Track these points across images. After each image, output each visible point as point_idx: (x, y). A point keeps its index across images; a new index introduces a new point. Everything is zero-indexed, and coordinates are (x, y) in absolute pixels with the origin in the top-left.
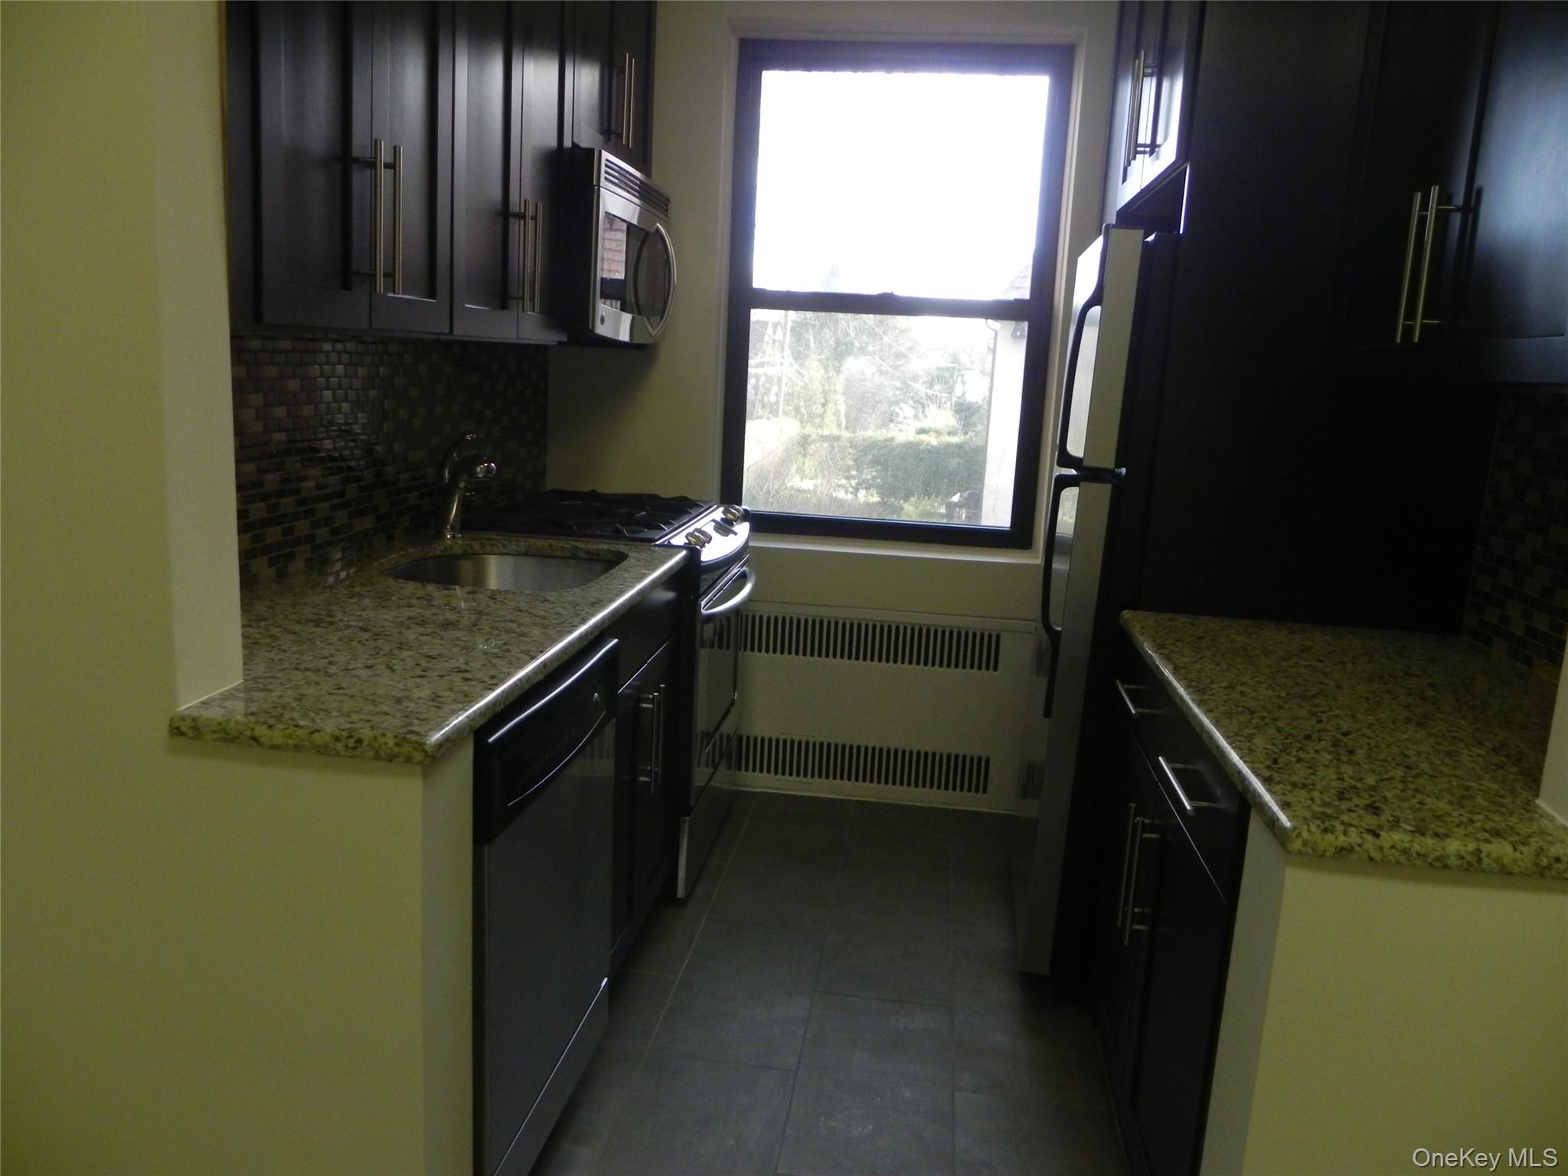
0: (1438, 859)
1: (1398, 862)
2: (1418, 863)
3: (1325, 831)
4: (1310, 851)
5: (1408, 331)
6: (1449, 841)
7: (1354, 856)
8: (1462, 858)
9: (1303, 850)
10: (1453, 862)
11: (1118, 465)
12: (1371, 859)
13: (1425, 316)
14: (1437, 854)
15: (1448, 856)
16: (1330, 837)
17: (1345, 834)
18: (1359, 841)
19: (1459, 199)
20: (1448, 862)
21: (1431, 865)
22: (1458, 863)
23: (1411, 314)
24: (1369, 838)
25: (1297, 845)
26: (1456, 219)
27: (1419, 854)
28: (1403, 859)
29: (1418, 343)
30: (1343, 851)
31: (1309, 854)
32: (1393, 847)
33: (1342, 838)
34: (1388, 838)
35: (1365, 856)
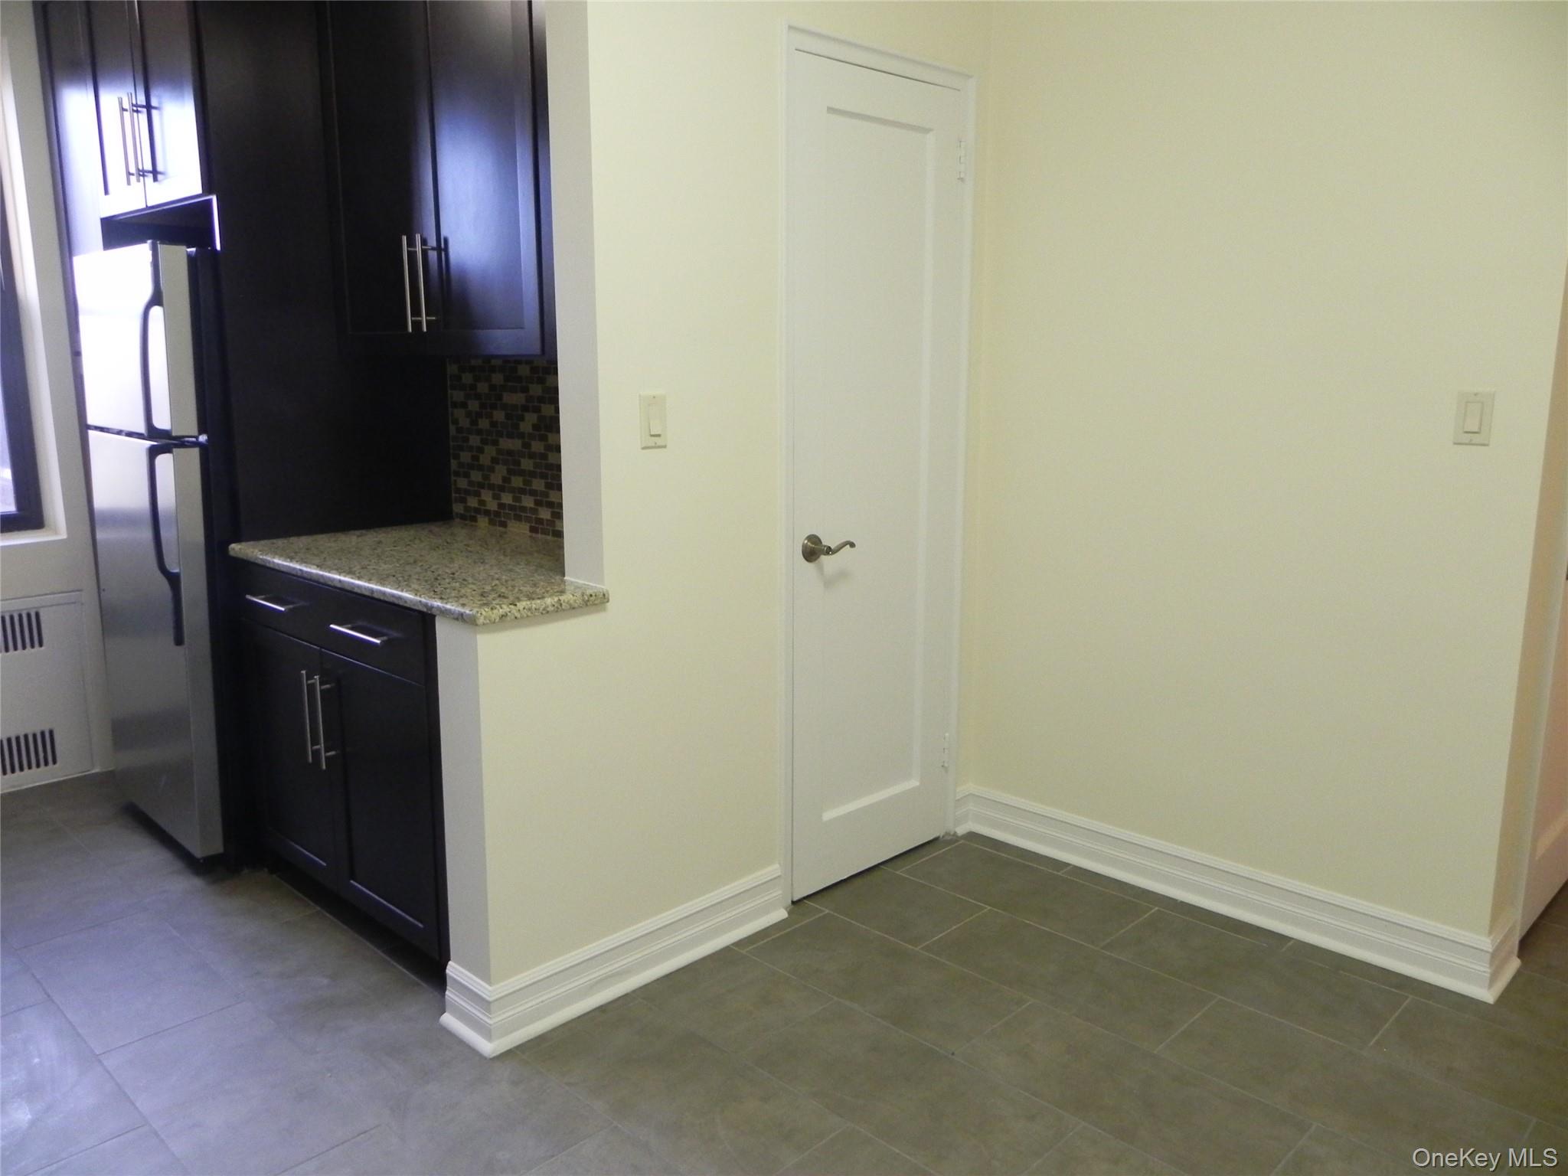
0: (544, 609)
1: (528, 616)
2: (536, 614)
3: (492, 609)
4: (488, 621)
5: (417, 325)
6: (546, 599)
7: (508, 618)
8: (554, 606)
9: (485, 622)
10: (551, 609)
11: (200, 433)
12: (516, 618)
13: (427, 315)
14: (543, 607)
15: (548, 607)
16: (495, 611)
17: (502, 608)
18: (508, 610)
19: (433, 242)
20: (548, 609)
21: (542, 613)
22: (553, 609)
23: (416, 312)
24: (512, 607)
25: (481, 620)
26: (433, 255)
27: (536, 609)
28: (529, 614)
29: (427, 332)
30: (503, 616)
31: (487, 624)
32: (524, 608)
33: (501, 610)
34: (521, 605)
35: (513, 617)
